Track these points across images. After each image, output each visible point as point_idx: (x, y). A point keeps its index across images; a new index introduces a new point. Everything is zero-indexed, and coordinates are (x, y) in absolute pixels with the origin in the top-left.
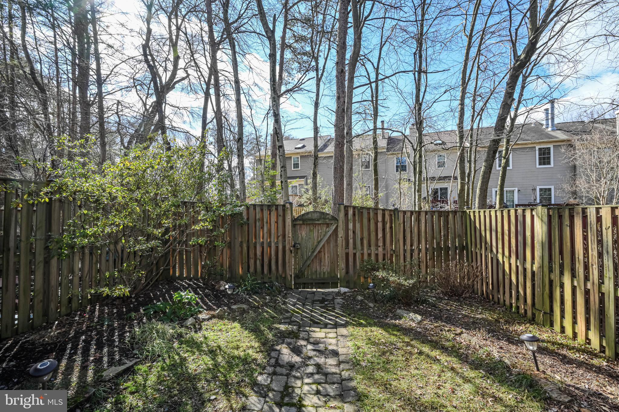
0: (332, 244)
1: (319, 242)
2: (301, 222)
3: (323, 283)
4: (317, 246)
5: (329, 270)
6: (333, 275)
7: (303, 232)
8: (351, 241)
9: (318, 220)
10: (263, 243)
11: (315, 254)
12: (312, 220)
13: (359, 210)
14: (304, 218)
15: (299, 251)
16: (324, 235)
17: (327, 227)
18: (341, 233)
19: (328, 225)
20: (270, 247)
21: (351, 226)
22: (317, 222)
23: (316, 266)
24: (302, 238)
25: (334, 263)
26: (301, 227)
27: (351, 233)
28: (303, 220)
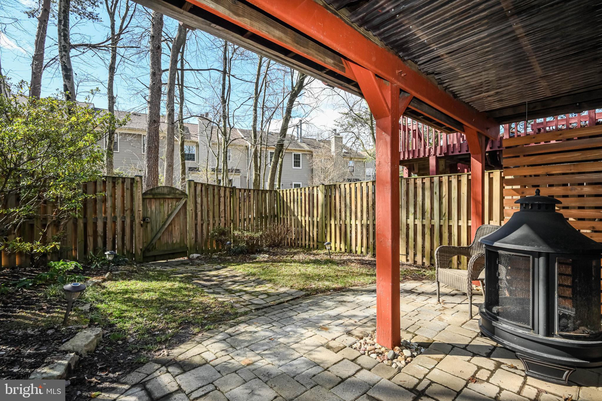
0: (182, 217)
1: (169, 216)
2: (151, 196)
3: (173, 254)
4: (167, 219)
5: (178, 241)
6: (182, 245)
7: (154, 206)
8: (199, 213)
9: (168, 195)
10: (106, 218)
11: (166, 226)
12: (164, 194)
13: (206, 187)
14: (153, 192)
15: (149, 226)
16: (175, 209)
17: (177, 201)
18: (190, 207)
19: (179, 199)
20: (114, 222)
21: (199, 200)
22: (168, 197)
23: (166, 238)
24: (152, 212)
25: (184, 233)
26: (150, 202)
27: (199, 206)
28: (154, 195)
